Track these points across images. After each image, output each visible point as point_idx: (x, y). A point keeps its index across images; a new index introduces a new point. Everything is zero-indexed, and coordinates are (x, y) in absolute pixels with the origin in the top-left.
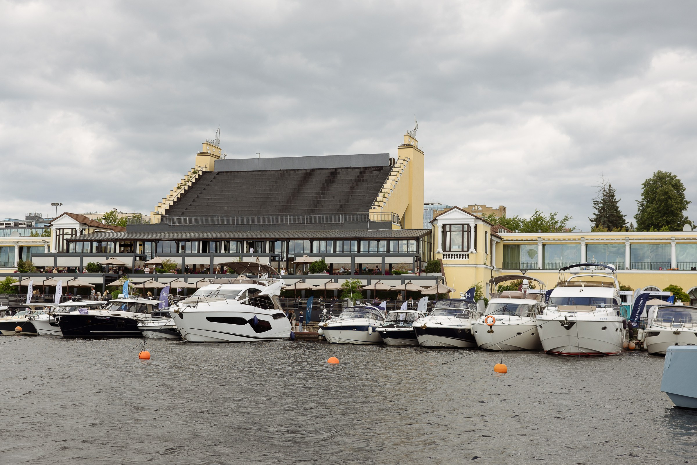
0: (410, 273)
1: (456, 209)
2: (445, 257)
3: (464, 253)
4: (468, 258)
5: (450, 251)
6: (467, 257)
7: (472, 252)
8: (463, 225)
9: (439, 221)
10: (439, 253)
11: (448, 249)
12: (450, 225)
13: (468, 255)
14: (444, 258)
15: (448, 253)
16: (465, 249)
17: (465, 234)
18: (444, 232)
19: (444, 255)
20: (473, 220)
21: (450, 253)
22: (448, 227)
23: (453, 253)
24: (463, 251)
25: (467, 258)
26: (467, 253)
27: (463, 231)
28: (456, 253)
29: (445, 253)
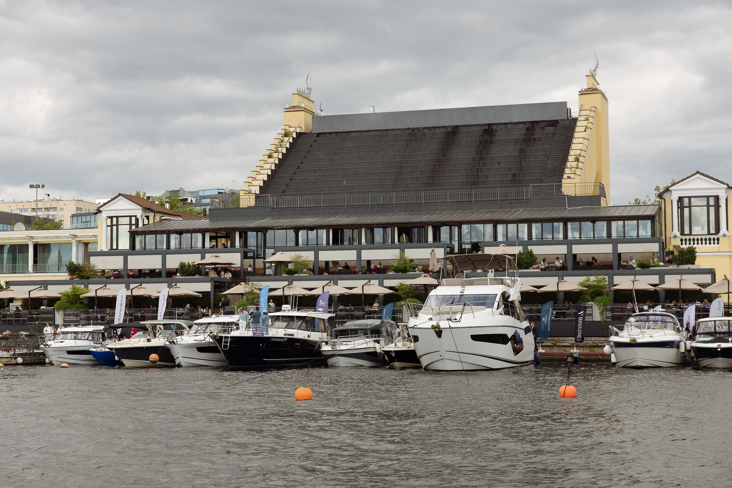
0: (662, 266)
1: (698, 175)
2: (684, 242)
3: (712, 237)
4: (718, 243)
5: (690, 234)
6: (716, 242)
7: (724, 235)
8: (708, 197)
9: (673, 192)
10: (675, 237)
11: (687, 231)
12: (690, 198)
13: (718, 239)
14: (682, 244)
15: (688, 237)
16: (713, 231)
17: (712, 210)
18: (681, 207)
19: (682, 240)
20: (724, 191)
21: (692, 237)
22: (686, 201)
23: (696, 238)
24: (709, 233)
25: (716, 244)
26: (716, 237)
27: (708, 206)
28: (700, 237)
29: (684, 238)
